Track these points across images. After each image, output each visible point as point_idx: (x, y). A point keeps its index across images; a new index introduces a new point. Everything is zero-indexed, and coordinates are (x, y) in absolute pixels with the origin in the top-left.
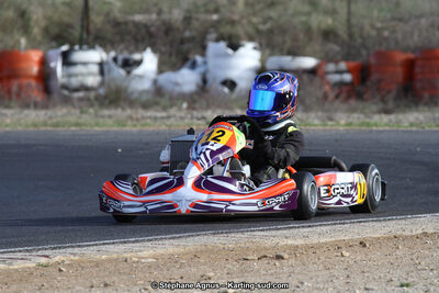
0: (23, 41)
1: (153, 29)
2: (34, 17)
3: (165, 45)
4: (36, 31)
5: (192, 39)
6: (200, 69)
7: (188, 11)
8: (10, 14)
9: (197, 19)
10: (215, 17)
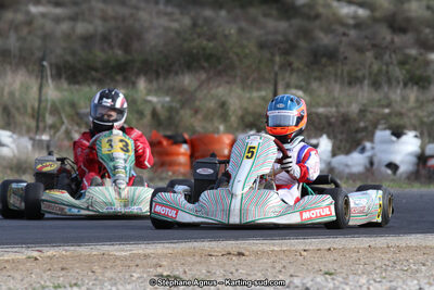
0: (222, 128)
1: (333, 120)
2: (232, 108)
3: (342, 133)
4: (233, 119)
5: (365, 128)
6: (368, 154)
7: (364, 105)
8: (212, 104)
9: (371, 112)
10: (387, 111)
